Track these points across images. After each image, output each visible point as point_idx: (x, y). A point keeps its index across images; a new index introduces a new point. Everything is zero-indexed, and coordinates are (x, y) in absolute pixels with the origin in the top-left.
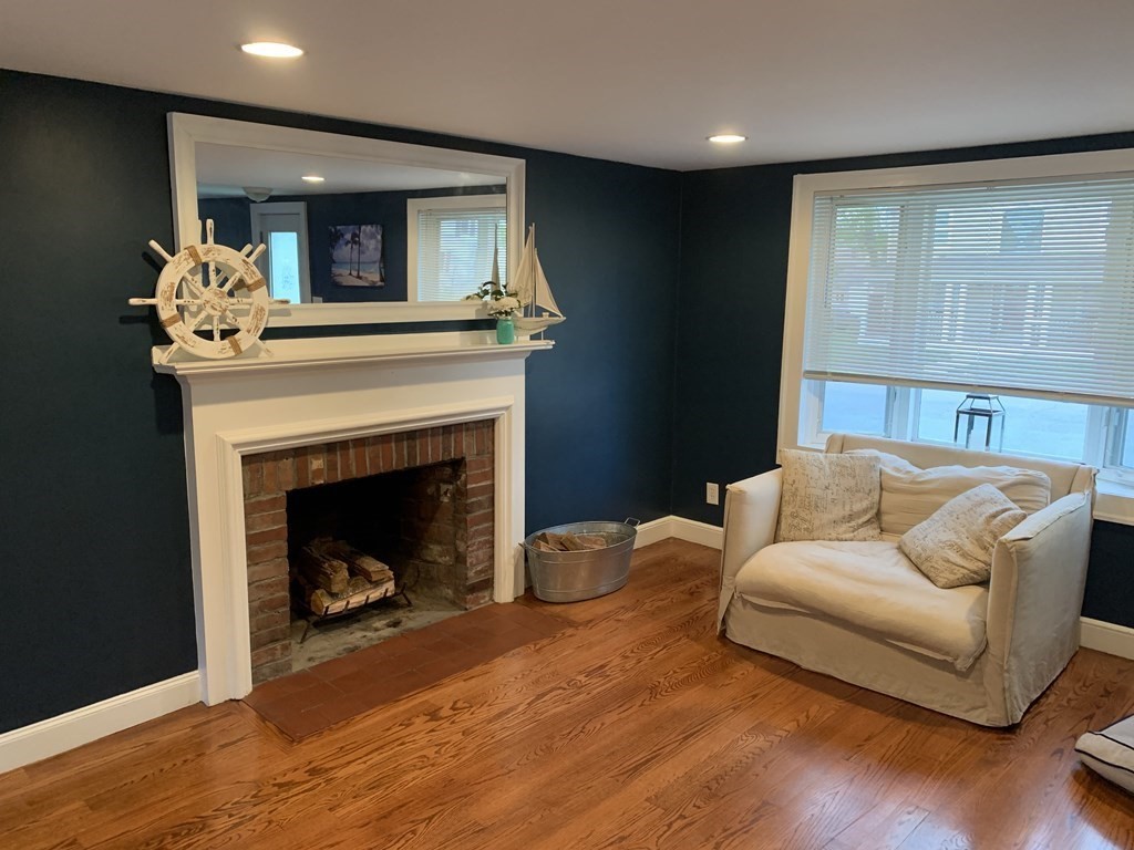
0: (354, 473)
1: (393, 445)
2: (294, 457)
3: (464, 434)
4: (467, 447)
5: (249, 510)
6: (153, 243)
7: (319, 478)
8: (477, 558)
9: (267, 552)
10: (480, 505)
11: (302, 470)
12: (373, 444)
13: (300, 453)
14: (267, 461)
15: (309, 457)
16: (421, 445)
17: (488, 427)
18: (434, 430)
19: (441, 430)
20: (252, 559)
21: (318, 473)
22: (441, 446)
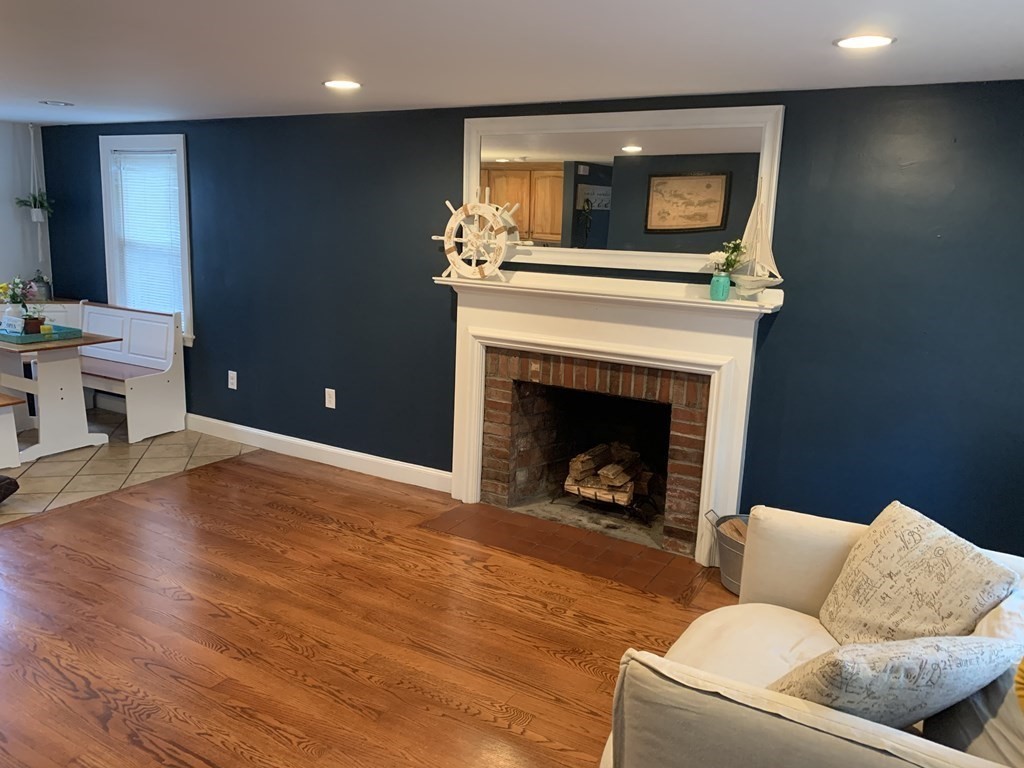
0: (562, 383)
1: (598, 371)
2: (520, 357)
3: (672, 381)
4: (676, 395)
5: (488, 384)
6: (448, 203)
7: (536, 378)
8: (678, 505)
9: (497, 416)
10: (685, 456)
11: (524, 368)
12: (579, 365)
13: (525, 355)
14: (502, 354)
15: (530, 360)
16: (624, 378)
17: (704, 383)
18: (640, 369)
19: (646, 371)
20: (487, 417)
21: (535, 373)
22: (645, 386)
